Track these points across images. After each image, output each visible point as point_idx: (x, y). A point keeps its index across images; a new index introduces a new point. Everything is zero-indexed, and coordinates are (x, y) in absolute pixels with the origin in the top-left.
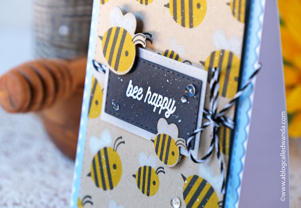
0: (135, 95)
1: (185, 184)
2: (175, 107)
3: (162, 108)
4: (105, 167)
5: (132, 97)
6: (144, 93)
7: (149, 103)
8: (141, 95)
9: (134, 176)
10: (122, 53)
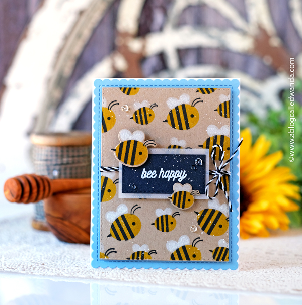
0: (149, 176)
1: (198, 216)
2: (186, 175)
3: (175, 177)
4: (124, 226)
5: (147, 178)
6: (158, 173)
7: (163, 177)
8: (154, 175)
9: (153, 224)
10: (136, 154)
